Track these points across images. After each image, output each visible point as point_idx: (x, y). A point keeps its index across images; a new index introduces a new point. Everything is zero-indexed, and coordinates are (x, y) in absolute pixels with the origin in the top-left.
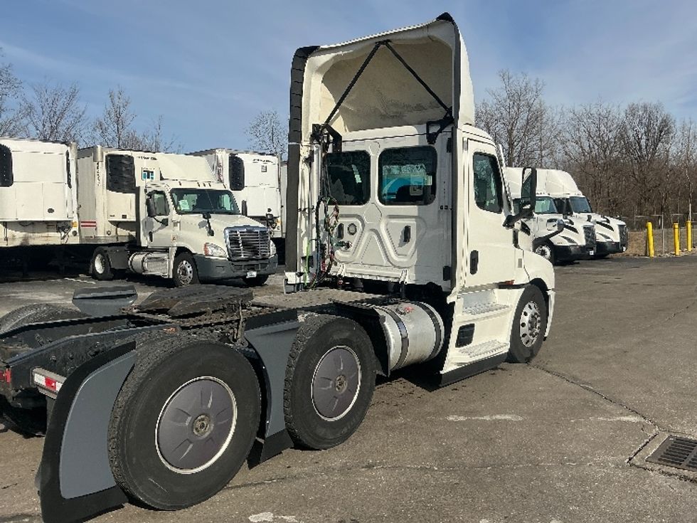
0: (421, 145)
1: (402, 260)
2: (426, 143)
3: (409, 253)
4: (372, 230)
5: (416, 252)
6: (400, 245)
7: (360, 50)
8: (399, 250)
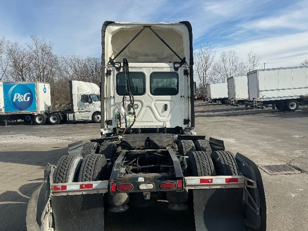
0: (171, 71)
1: (163, 118)
2: (173, 70)
3: (167, 115)
4: (148, 106)
5: (170, 115)
6: (162, 112)
7: (134, 28)
8: (161, 114)
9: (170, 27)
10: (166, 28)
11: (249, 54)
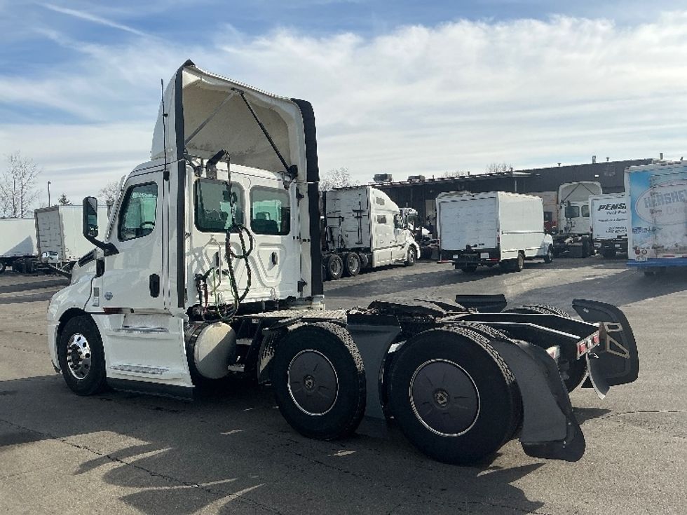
1: (271, 280)
2: (282, 187)
3: (276, 274)
5: (281, 274)
6: (269, 269)
7: (219, 87)
8: (268, 273)
9: (274, 102)
10: (266, 104)
11: (12, 157)
